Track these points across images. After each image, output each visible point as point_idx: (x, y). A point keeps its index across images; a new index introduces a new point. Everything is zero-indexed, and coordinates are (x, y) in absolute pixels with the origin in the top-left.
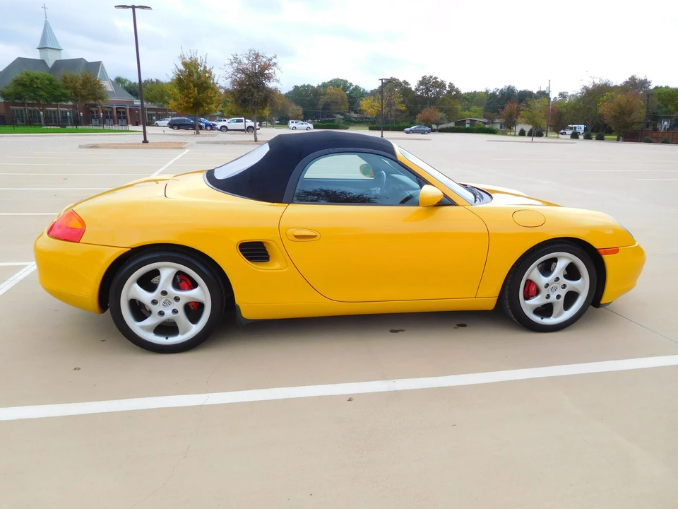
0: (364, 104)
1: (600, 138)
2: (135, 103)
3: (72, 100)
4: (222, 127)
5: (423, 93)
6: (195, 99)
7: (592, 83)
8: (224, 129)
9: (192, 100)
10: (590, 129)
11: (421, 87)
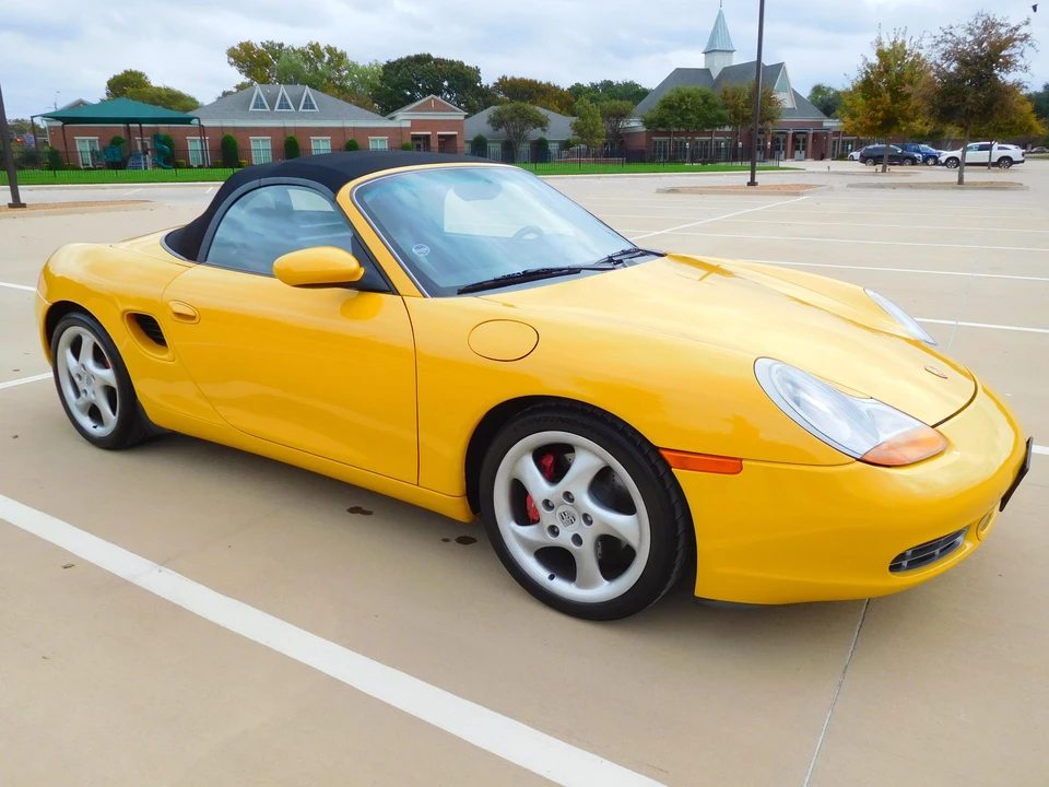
2: (824, 125)
3: (730, 124)
4: (949, 159)
6: (887, 112)
8: (952, 162)
9: (880, 114)
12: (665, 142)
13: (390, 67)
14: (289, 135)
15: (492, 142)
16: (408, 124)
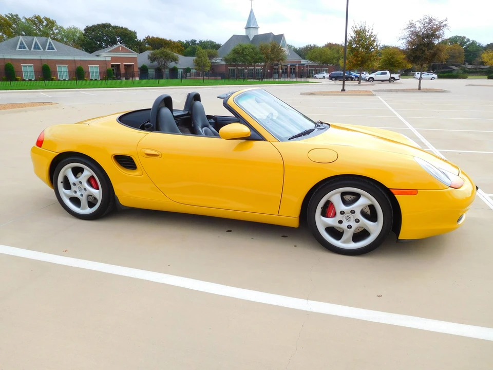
0: (485, 56)
2: (302, 62)
3: (264, 61)
4: (370, 78)
6: (362, 58)
9: (360, 58)
12: (234, 70)
13: (88, 29)
14: (44, 63)
15: (150, 68)
16: (109, 59)
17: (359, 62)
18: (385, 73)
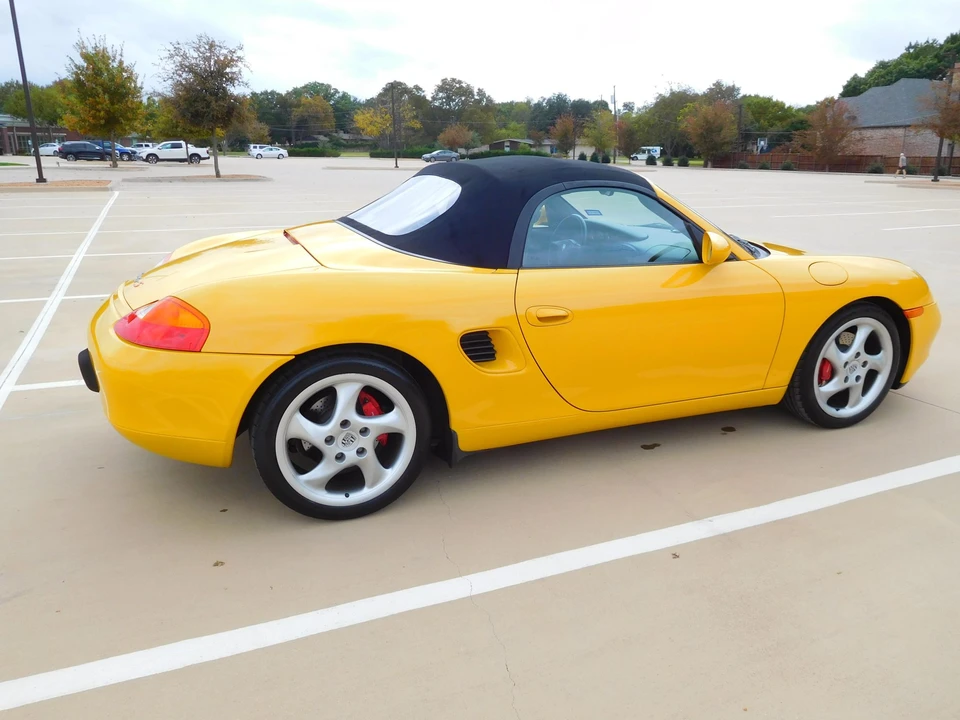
0: (361, 119)
1: (684, 164)
5: (442, 103)
6: (108, 112)
7: (668, 90)
8: (152, 158)
9: (102, 113)
10: (669, 151)
11: (441, 95)
17: (102, 122)
18: (180, 146)
